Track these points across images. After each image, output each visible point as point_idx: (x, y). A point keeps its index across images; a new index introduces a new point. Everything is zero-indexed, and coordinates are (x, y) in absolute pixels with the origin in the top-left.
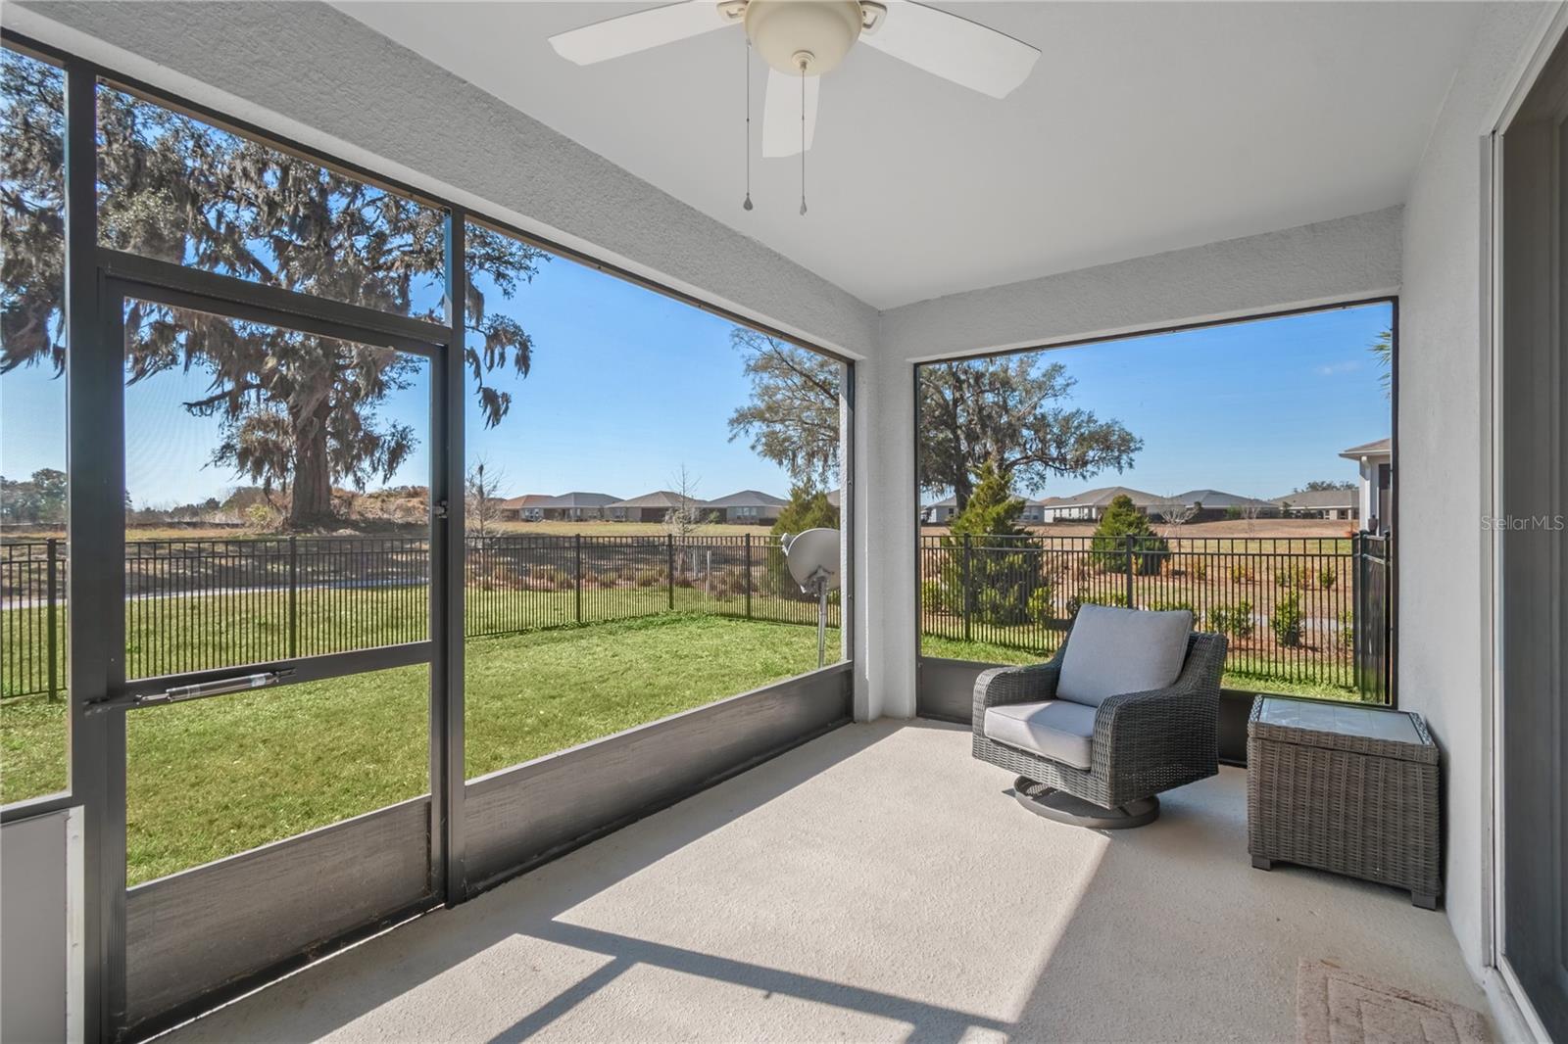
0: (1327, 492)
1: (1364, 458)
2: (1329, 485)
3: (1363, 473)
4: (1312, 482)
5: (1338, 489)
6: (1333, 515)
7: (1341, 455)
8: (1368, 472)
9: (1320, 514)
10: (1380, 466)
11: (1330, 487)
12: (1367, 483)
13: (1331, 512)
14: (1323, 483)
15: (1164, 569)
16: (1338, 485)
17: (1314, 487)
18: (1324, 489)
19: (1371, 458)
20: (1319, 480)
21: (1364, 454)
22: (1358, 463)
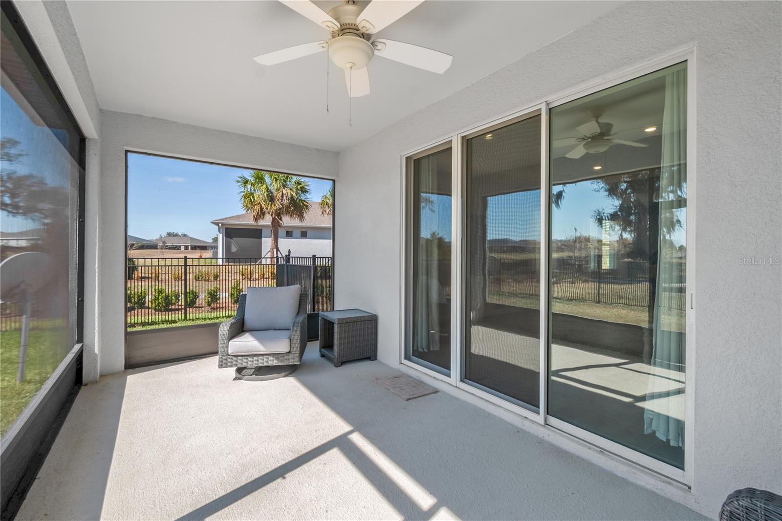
0: (176, 237)
1: (220, 225)
2: (176, 234)
3: (219, 231)
4: (169, 232)
5: (180, 236)
6: (183, 248)
7: (211, 222)
8: (221, 230)
9: (178, 248)
10: (226, 228)
11: (176, 235)
12: (221, 235)
13: (181, 246)
14: (173, 233)
15: (136, 276)
16: (180, 234)
17: (169, 234)
18: (174, 236)
19: (222, 224)
20: (172, 232)
21: (220, 223)
22: (217, 227)
